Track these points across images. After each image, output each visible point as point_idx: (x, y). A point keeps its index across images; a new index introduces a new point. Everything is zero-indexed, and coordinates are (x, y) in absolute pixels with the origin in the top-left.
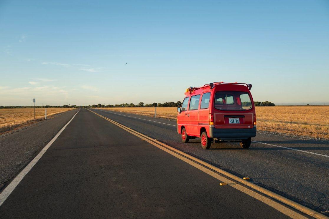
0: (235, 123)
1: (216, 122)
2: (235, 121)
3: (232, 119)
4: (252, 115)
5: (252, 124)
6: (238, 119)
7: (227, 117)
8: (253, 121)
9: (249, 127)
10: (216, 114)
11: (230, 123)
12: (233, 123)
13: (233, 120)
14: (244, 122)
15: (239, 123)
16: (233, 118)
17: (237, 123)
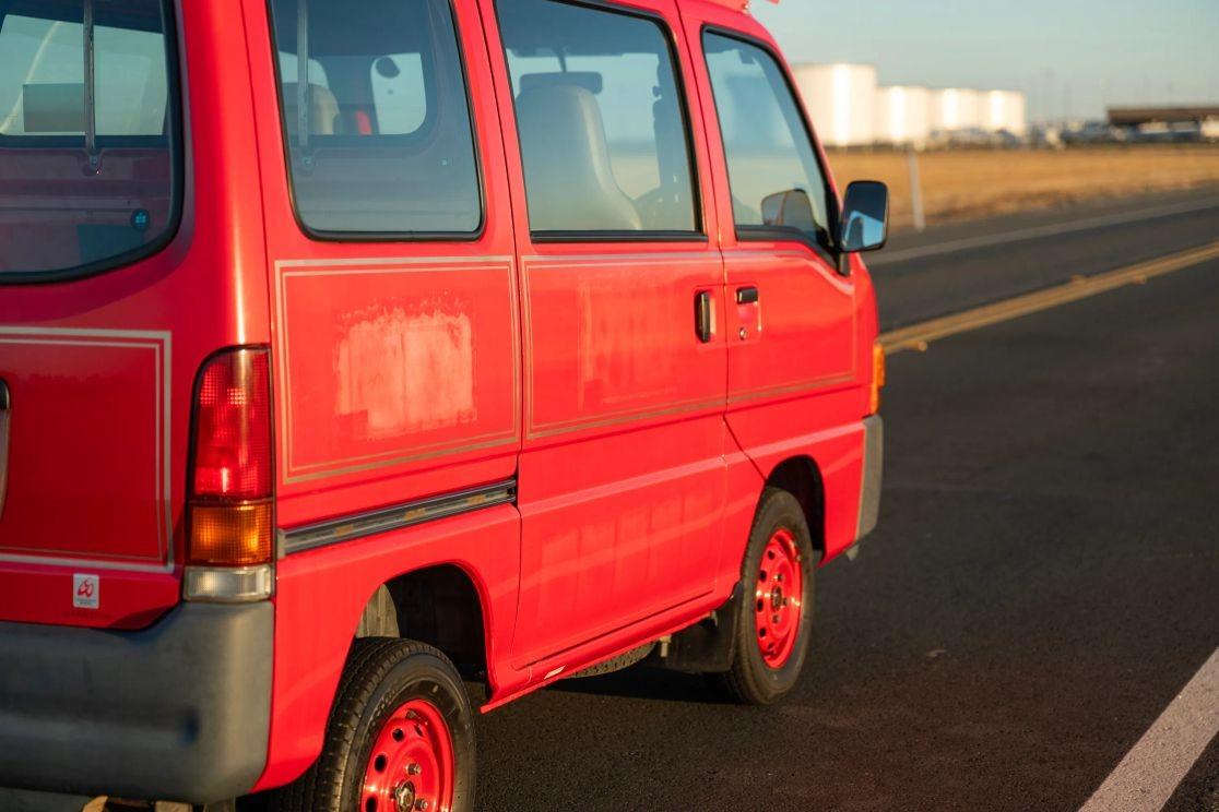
8: (167, 490)
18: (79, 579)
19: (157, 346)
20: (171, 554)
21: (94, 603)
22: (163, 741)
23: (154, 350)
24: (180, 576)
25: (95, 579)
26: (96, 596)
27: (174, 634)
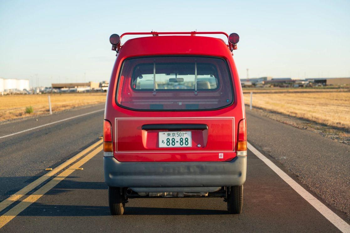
0: (178, 145)
1: (119, 143)
2: (177, 139)
3: (169, 135)
4: (230, 121)
5: (230, 148)
6: (187, 135)
7: (154, 129)
8: (234, 140)
9: (221, 156)
10: (119, 122)
11: (161, 145)
12: (171, 146)
13: (171, 138)
14: (205, 144)
15: (190, 145)
16: (171, 133)
17: (184, 146)
18: (220, 154)
19: (232, 119)
20: (234, 150)
21: (222, 157)
22: (236, 176)
23: (232, 120)
24: (236, 153)
25: (222, 154)
26: (223, 156)
27: (238, 161)
